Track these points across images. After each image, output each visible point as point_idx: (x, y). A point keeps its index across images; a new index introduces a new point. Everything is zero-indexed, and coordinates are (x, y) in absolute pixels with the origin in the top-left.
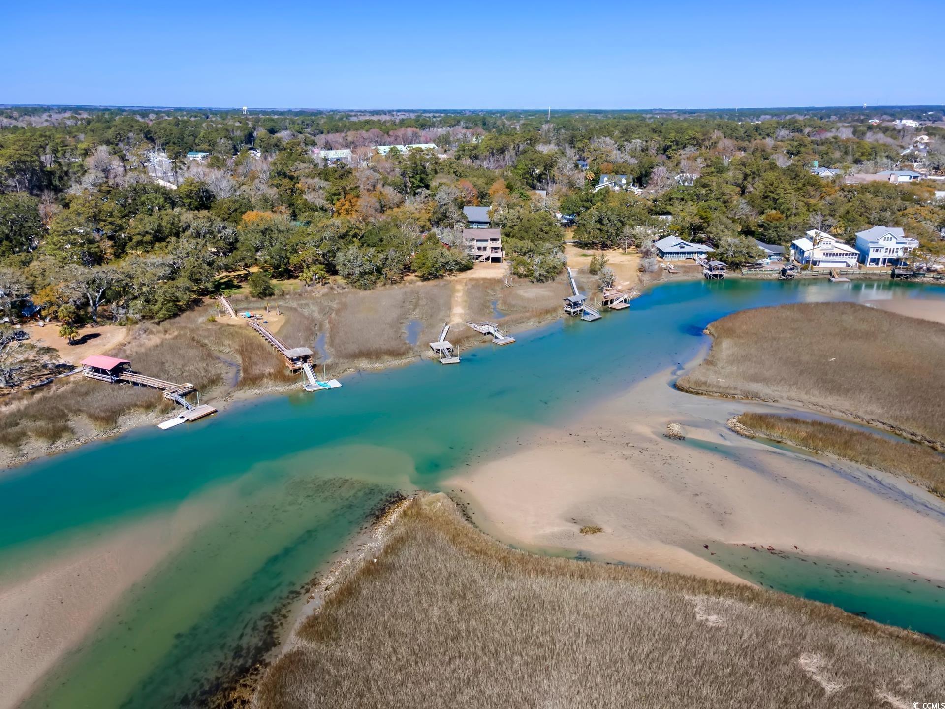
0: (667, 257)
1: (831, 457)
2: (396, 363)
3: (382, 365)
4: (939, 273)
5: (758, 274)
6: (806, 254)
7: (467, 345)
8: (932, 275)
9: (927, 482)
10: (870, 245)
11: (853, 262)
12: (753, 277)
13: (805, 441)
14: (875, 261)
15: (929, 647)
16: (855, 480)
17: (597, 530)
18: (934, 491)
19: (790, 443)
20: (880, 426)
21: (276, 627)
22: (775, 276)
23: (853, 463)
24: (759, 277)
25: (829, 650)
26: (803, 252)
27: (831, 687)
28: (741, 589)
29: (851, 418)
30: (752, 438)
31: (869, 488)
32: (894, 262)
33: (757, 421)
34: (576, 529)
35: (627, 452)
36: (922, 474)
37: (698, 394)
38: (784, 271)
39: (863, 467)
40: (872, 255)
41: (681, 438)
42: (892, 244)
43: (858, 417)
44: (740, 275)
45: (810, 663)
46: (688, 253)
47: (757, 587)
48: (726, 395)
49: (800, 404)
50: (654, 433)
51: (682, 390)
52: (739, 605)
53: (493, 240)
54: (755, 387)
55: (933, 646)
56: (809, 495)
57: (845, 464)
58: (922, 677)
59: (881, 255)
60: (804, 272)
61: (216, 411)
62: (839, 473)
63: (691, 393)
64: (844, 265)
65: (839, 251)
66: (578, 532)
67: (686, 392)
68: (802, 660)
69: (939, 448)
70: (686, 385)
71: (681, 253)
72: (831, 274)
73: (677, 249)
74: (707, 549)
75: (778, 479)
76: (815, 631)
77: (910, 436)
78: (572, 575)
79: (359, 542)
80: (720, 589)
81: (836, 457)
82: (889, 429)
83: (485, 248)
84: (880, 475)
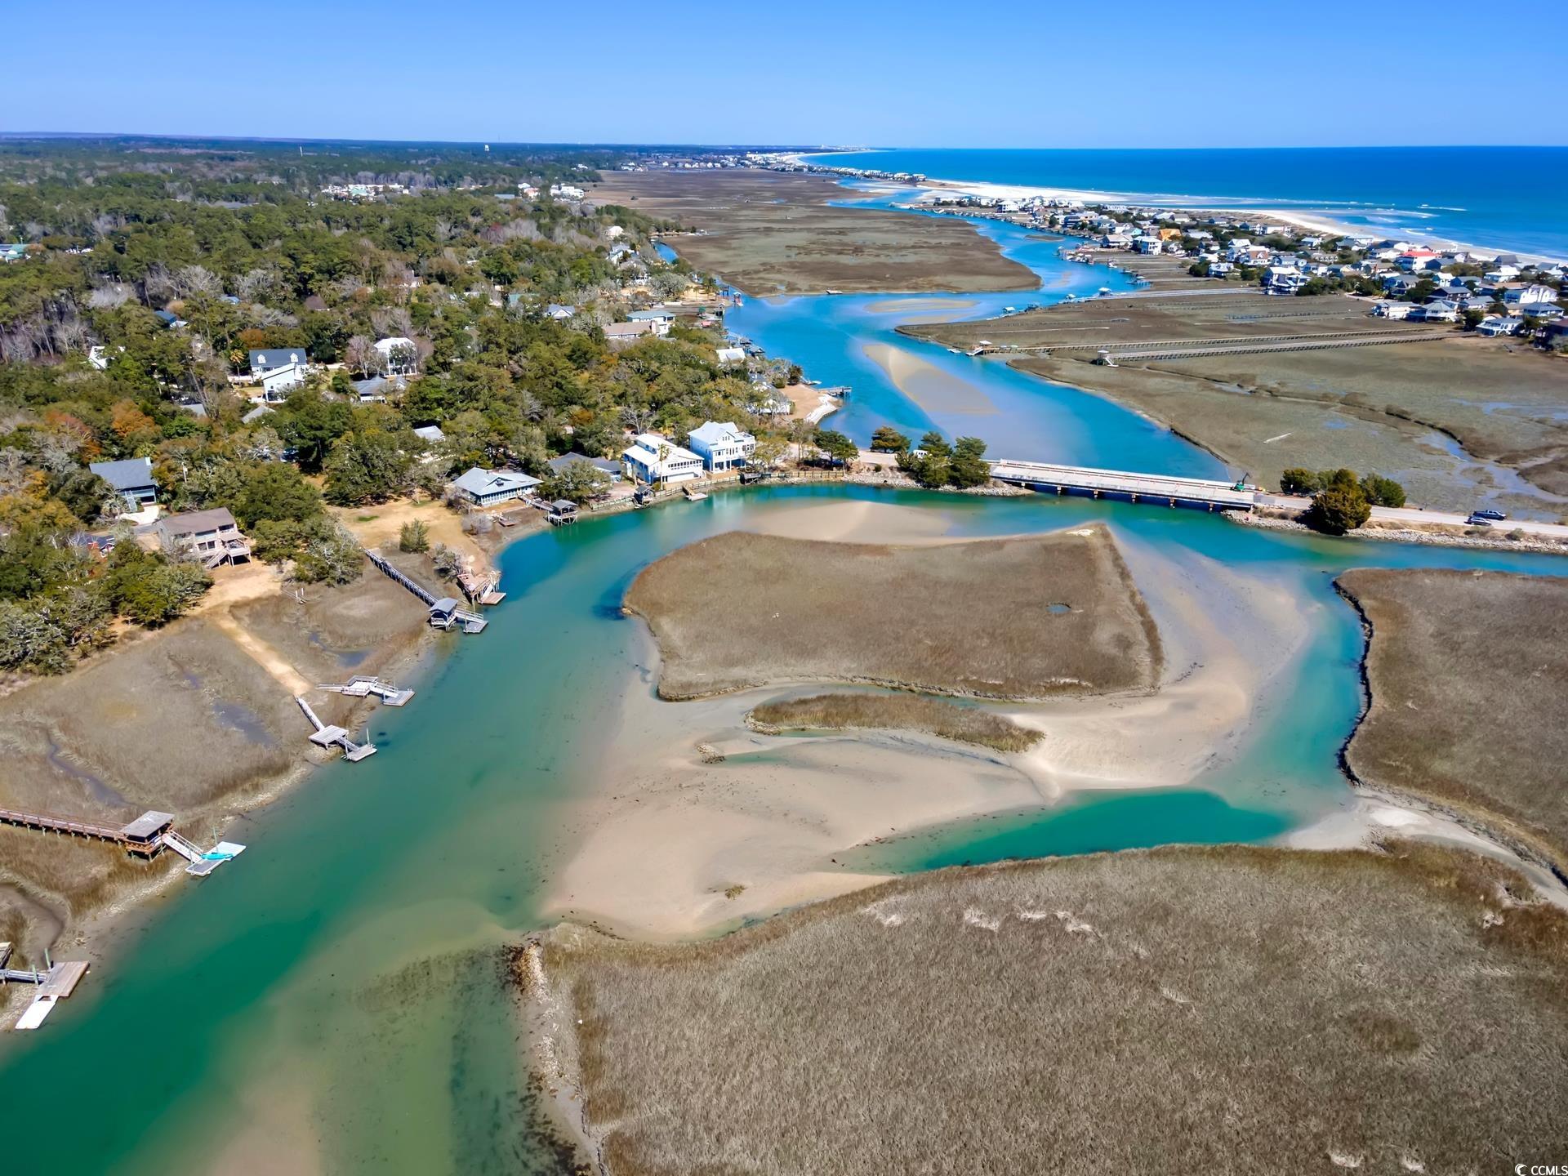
0: (485, 503)
1: (852, 730)
2: (284, 783)
3: (269, 795)
4: (782, 471)
5: (609, 507)
6: (650, 470)
7: (356, 721)
8: (777, 473)
9: (931, 727)
10: (712, 448)
11: (699, 470)
12: (605, 512)
13: (826, 721)
14: (720, 465)
15: (1025, 867)
16: (884, 746)
17: (739, 889)
18: (940, 734)
19: (813, 727)
20: (863, 681)
21: (551, 1136)
22: (630, 505)
23: (872, 730)
24: (613, 510)
25: (974, 901)
26: (646, 467)
27: (995, 926)
28: (893, 884)
29: (836, 680)
30: (778, 734)
31: (897, 749)
32: (737, 463)
33: (773, 713)
34: (721, 897)
35: (690, 795)
36: (925, 721)
37: (689, 699)
38: (638, 498)
39: (881, 730)
40: (716, 459)
41: (721, 759)
42: (730, 444)
43: (842, 677)
44: (589, 513)
45: (972, 916)
46: (509, 491)
47: (899, 877)
48: (717, 690)
49: (788, 679)
50: (693, 762)
51: (670, 700)
52: (900, 898)
53: (223, 528)
54: (738, 672)
55: (1025, 865)
56: (867, 776)
57: (867, 732)
58: (1035, 891)
59: (723, 458)
60: (658, 494)
61: (89, 965)
62: (870, 743)
63: (682, 700)
64: (691, 477)
65: (683, 460)
66: (726, 898)
67: (677, 700)
68: (967, 917)
69: (915, 689)
70: (673, 694)
71: (501, 493)
72: (684, 490)
73: (494, 488)
74: (835, 862)
75: (833, 769)
76: (960, 891)
77: (890, 685)
78: (768, 940)
79: (532, 1017)
80: (880, 892)
81: (856, 728)
82: (870, 682)
83: (212, 544)
84: (898, 733)
